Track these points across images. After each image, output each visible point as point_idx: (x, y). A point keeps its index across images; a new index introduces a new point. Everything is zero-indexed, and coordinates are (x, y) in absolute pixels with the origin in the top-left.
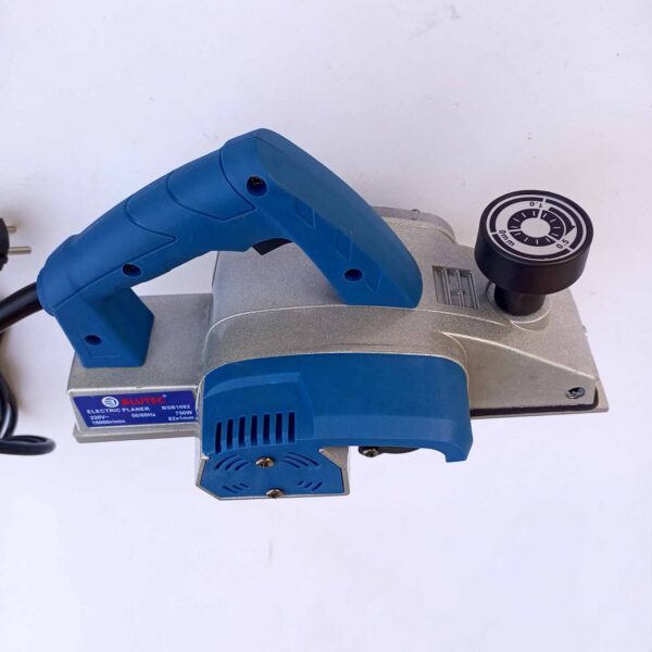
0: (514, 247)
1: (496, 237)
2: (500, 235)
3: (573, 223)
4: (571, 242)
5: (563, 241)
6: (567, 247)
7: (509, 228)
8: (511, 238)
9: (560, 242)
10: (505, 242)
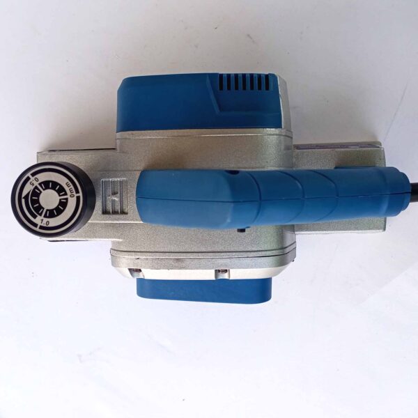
0: (67, 180)
1: (77, 192)
2: (74, 193)
3: (23, 201)
4: (29, 183)
5: (33, 184)
6: (32, 178)
7: (67, 199)
8: (67, 189)
9: (36, 184)
10: (72, 187)
